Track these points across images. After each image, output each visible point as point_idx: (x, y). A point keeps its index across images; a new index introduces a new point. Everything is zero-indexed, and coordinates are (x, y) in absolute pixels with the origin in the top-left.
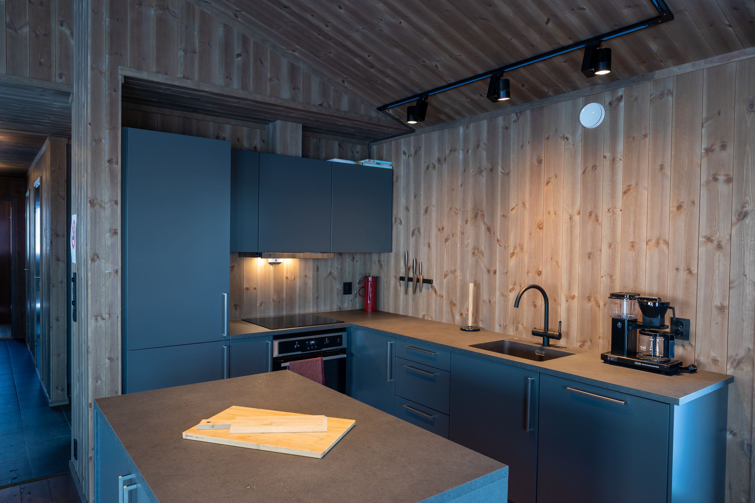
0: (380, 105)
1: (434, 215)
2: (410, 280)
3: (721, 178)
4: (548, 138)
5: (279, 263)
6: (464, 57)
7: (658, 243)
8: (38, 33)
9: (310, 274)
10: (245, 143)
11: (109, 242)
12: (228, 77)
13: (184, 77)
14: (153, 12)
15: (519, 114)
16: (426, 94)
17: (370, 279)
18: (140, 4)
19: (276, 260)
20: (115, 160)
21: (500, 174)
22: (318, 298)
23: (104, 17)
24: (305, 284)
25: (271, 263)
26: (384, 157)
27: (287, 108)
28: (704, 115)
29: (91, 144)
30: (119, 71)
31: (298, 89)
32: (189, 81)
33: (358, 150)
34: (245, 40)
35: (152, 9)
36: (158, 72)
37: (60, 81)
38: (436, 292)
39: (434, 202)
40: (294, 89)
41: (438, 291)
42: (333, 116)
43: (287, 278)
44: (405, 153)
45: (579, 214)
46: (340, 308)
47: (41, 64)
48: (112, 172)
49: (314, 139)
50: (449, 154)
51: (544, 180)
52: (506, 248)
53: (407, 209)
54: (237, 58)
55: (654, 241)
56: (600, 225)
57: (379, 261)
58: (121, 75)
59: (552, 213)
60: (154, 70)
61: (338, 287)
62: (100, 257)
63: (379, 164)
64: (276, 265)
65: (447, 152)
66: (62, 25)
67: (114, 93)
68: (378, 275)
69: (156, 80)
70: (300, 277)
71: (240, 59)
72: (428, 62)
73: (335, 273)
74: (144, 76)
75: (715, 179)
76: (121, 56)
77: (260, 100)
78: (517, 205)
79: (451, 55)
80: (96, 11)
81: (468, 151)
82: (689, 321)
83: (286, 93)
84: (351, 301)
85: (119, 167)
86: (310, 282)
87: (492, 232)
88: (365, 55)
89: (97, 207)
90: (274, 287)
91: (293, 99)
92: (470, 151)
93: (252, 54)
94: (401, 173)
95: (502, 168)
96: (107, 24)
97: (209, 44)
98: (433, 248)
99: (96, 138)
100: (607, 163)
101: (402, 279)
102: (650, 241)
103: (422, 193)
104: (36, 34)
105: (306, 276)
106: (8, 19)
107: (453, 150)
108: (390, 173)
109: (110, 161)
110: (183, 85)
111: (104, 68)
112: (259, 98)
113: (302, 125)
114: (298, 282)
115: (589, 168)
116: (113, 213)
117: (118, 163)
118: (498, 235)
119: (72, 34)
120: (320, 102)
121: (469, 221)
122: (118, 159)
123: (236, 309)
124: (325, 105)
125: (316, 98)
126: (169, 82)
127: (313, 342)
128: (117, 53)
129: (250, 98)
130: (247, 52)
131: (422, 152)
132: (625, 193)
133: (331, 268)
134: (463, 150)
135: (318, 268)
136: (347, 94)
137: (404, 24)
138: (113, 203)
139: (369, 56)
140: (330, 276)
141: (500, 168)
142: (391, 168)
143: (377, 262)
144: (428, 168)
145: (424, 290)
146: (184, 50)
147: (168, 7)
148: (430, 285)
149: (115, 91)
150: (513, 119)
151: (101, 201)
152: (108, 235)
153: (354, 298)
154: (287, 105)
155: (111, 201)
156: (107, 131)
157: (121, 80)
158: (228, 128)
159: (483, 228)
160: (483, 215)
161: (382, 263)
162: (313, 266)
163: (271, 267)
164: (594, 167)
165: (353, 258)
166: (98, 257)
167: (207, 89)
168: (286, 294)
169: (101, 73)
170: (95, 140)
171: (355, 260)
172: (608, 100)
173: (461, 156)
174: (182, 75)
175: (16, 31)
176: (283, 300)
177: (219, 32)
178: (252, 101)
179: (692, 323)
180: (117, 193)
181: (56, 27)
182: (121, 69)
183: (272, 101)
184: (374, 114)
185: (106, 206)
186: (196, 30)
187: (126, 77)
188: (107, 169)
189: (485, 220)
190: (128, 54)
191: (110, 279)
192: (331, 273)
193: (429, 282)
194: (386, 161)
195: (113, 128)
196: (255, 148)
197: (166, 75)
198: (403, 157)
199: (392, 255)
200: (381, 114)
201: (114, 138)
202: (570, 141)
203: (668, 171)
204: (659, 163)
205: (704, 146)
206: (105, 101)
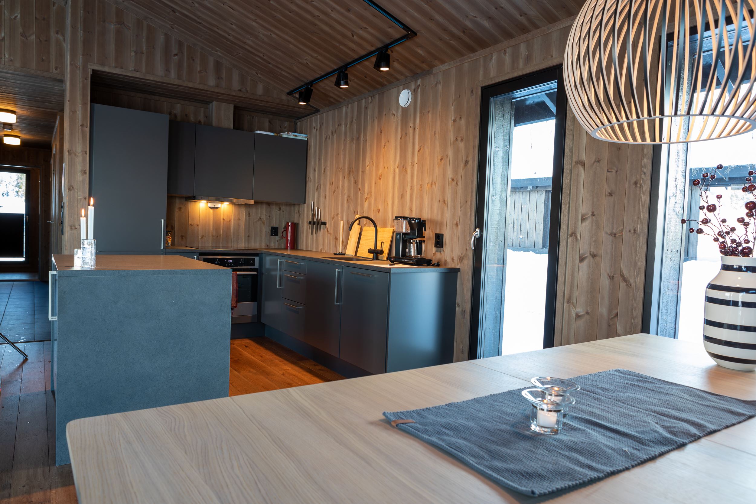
0: (288, 91)
1: (328, 174)
2: (314, 223)
3: (459, 139)
4: (385, 115)
5: (217, 208)
6: (319, 57)
7: (432, 184)
8: (41, 39)
9: (243, 218)
10: (192, 118)
11: (81, 179)
12: (168, 70)
13: (135, 70)
14: (113, 26)
15: (373, 96)
16: (311, 83)
17: (290, 224)
18: (104, 21)
19: (215, 205)
20: (85, 125)
21: (362, 141)
22: (249, 236)
23: (79, 30)
24: (239, 225)
25: (210, 208)
26: (304, 133)
27: (214, 92)
28: (453, 98)
29: (69, 114)
30: (89, 66)
31: (222, 78)
32: (138, 73)
33: (286, 125)
34: (180, 44)
35: (113, 24)
36: (116, 67)
37: (56, 72)
38: (328, 231)
39: (329, 164)
40: (218, 79)
41: (329, 230)
42: (250, 99)
43: (224, 219)
44: (314, 128)
45: (398, 167)
46: (267, 246)
47: (43, 60)
48: (83, 132)
49: (248, 116)
50: (338, 128)
51: (383, 144)
52: (363, 194)
53: (315, 170)
54: (174, 56)
55: (430, 183)
56: (407, 174)
57: (299, 211)
58: (90, 69)
59: (386, 167)
60: (113, 65)
61: (266, 230)
62: (75, 187)
63: (296, 136)
64: (215, 209)
65: (336, 126)
66: (57, 33)
67: (86, 81)
68: (297, 222)
69: (114, 72)
70: (234, 220)
71: (176, 57)
72: (300, 60)
73: (264, 218)
74: (106, 69)
75: (456, 140)
76: (91, 56)
77: (191, 86)
78: (370, 163)
79: (312, 56)
80: (74, 27)
81: (347, 125)
82: (443, 234)
83: (211, 81)
84: (277, 241)
85: (88, 130)
86: (243, 224)
87: (357, 184)
88: (261, 55)
89: (73, 155)
90: (213, 225)
91: (218, 86)
92: (348, 125)
93: (185, 54)
94: (312, 143)
95: (363, 137)
96: (81, 35)
97: (153, 48)
98: (327, 197)
99: (73, 110)
100: (411, 130)
101: (310, 223)
102: (428, 183)
103: (323, 158)
104: (40, 40)
105: (239, 219)
106: (21, 30)
107: (340, 125)
108: (306, 143)
109: (82, 126)
110: (134, 75)
111: (79, 64)
112: (190, 85)
113: (233, 105)
114: (232, 223)
115: (404, 135)
116: (84, 160)
117: (87, 126)
118: (360, 187)
119: (64, 40)
120: (239, 88)
121: (346, 176)
122: (87, 124)
123: (182, 239)
124: (244, 90)
125: (236, 85)
126: (124, 74)
127: (231, 261)
128: (87, 54)
129: (184, 85)
130: (182, 53)
131: (324, 127)
132: (419, 151)
133: (261, 214)
134: (344, 125)
135: (249, 214)
136: (261, 82)
137: (273, 35)
138: (84, 153)
139: (264, 56)
140: (260, 221)
141: (362, 137)
142: (306, 139)
143: (297, 212)
144: (326, 139)
145: (322, 230)
146: (135, 52)
147: (124, 23)
148: (325, 226)
149: (86, 79)
150: (369, 101)
151: (76, 151)
152: (80, 174)
153: (280, 240)
154: (212, 90)
155: (82, 151)
156: (80, 106)
157: (90, 73)
158: (178, 106)
159: (353, 181)
160: (353, 172)
161: (301, 212)
162: (245, 212)
163: (211, 211)
164: (406, 134)
165: (280, 209)
166: (73, 188)
167: (151, 79)
168: (223, 231)
169: (77, 67)
170: (72, 112)
171: (281, 210)
172: (413, 87)
173: (343, 129)
174: (133, 69)
175: (26, 39)
176: (220, 236)
177: (161, 39)
178: (186, 87)
179: (444, 235)
180: (86, 146)
181: (53, 35)
182: (90, 65)
183: (201, 87)
184: (284, 97)
185: (79, 155)
186: (144, 38)
187: (94, 71)
188: (80, 130)
189: (354, 176)
190: (96, 55)
191: (81, 203)
192: (260, 218)
193: (324, 223)
194: (304, 134)
195: (84, 104)
196: (200, 122)
197: (122, 69)
198: (314, 131)
199: (306, 205)
200: (290, 98)
201: (85, 110)
202: (395, 116)
203: (437, 136)
204: (434, 130)
205: (453, 118)
206: (79, 86)
